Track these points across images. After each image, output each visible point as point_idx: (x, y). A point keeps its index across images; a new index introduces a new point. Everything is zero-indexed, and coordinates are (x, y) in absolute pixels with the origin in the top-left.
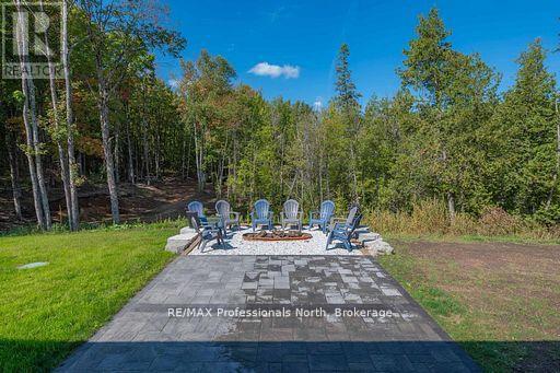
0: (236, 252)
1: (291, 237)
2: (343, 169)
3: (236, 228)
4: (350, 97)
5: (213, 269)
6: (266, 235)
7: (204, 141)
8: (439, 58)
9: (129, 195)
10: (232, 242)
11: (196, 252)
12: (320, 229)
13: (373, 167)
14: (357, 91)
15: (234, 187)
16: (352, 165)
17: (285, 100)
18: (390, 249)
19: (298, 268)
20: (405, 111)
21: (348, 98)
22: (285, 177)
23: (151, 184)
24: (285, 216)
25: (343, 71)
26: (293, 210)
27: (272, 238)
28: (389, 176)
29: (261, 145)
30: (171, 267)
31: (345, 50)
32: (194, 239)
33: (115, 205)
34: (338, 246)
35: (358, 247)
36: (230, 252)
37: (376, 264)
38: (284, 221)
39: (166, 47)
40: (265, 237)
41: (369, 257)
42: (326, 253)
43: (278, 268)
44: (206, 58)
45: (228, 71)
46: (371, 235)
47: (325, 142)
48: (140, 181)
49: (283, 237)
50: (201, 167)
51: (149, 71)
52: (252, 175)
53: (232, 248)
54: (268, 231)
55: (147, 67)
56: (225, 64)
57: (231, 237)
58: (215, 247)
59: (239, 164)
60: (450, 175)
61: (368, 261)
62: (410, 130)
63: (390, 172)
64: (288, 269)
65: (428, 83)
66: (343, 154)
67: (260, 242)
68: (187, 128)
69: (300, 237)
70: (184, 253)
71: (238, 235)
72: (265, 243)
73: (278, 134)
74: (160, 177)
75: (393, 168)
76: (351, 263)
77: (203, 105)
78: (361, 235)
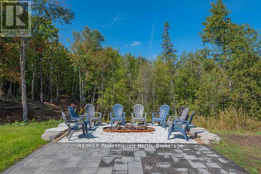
0: (97, 140)
1: (140, 130)
2: (166, 94)
3: (99, 124)
4: (171, 51)
5: (74, 155)
6: (120, 128)
7: (85, 77)
8: (224, 27)
9: (39, 108)
10: (95, 134)
11: (65, 140)
12: (159, 125)
13: (185, 92)
14: (174, 49)
15: (101, 104)
16: (172, 91)
17: (132, 56)
18: (218, 139)
19: (148, 153)
20: (205, 56)
21: (169, 52)
22: (132, 98)
23: (53, 103)
24: (134, 116)
25: (166, 37)
26: (140, 112)
27: (125, 131)
28: (194, 98)
29: (118, 80)
30: (38, 153)
31: (167, 25)
32: (66, 131)
33: (25, 113)
34: (176, 136)
35: (192, 138)
36: (91, 140)
37: (214, 151)
38: (133, 119)
39: (62, 17)
40: (120, 130)
41: (204, 145)
42: (169, 142)
43: (131, 154)
44: (88, 31)
45: (100, 38)
46: (199, 129)
47: (156, 77)
48: (47, 101)
49: (133, 130)
50: (82, 92)
51: (55, 38)
52: (112, 96)
53: (94, 137)
54: (122, 126)
55: (54, 36)
56: (98, 34)
57: (94, 130)
58: (80, 137)
59: (104, 91)
60: (235, 95)
61: (205, 148)
62: (209, 68)
63: (196, 95)
64: (139, 155)
65: (218, 41)
66: (167, 85)
67: (116, 133)
68: (75, 70)
69: (146, 130)
70: (54, 141)
71: (100, 129)
72: (119, 134)
73: (128, 73)
74: (58, 99)
75: (197, 93)
76: (192, 150)
77: (85, 56)
78: (191, 129)
